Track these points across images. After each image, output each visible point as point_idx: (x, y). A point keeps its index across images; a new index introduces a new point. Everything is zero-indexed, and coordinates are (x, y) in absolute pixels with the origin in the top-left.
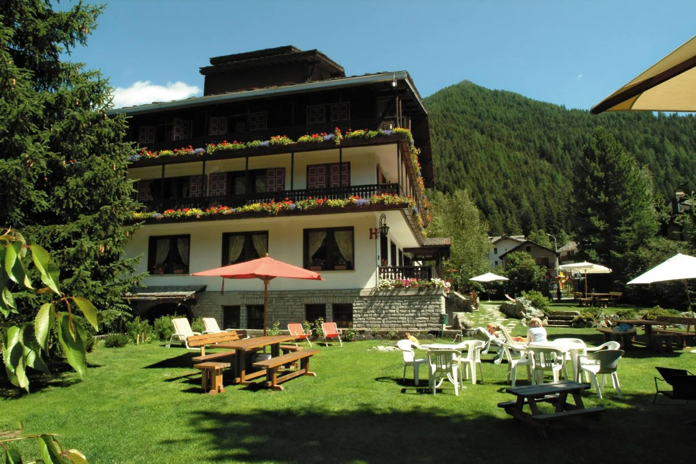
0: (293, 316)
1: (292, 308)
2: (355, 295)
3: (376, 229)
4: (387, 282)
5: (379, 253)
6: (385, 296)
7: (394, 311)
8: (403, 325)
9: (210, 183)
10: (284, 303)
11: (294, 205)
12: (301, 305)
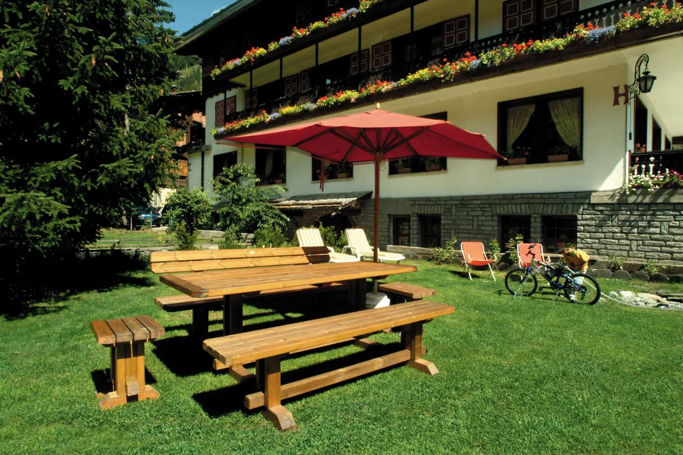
0: (480, 232)
1: (478, 220)
2: (581, 201)
3: (626, 87)
4: (644, 178)
5: (631, 128)
6: (641, 204)
7: (658, 230)
8: (675, 255)
9: (373, 58)
10: (468, 212)
11: (479, 61)
12: (492, 216)
